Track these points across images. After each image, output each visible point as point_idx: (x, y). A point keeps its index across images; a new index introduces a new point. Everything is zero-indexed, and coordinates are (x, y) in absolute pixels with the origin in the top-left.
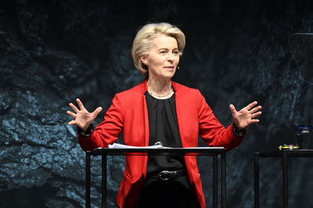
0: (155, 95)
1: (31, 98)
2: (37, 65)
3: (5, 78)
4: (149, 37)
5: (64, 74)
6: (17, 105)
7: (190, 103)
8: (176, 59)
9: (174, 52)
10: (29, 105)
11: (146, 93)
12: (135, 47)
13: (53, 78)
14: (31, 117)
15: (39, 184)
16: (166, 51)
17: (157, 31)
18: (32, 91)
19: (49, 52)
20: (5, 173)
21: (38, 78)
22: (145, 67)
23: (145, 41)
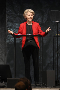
0: (28, 24)
1: (17, 24)
2: (18, 17)
3: (11, 20)
4: (26, 12)
5: (24, 19)
6: (14, 26)
7: (36, 26)
8: (32, 17)
9: (32, 15)
10: (16, 26)
11: (26, 24)
12: (24, 14)
13: (21, 20)
14: (17, 28)
15: (19, 42)
16: (30, 15)
17: (28, 11)
18: (17, 23)
19: (20, 15)
20: (11, 40)
21: (18, 20)
22: (26, 18)
23: (26, 13)
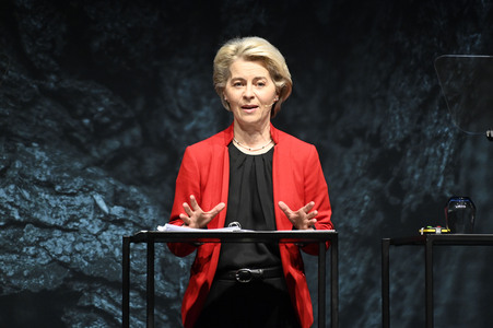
1: (39, 154)
2: (48, 103)
5: (90, 116)
6: (18, 164)
10: (36, 164)
13: (73, 123)
14: (39, 183)
15: (51, 286)
16: (243, 82)
18: (41, 142)
19: (67, 83)
21: (50, 123)
